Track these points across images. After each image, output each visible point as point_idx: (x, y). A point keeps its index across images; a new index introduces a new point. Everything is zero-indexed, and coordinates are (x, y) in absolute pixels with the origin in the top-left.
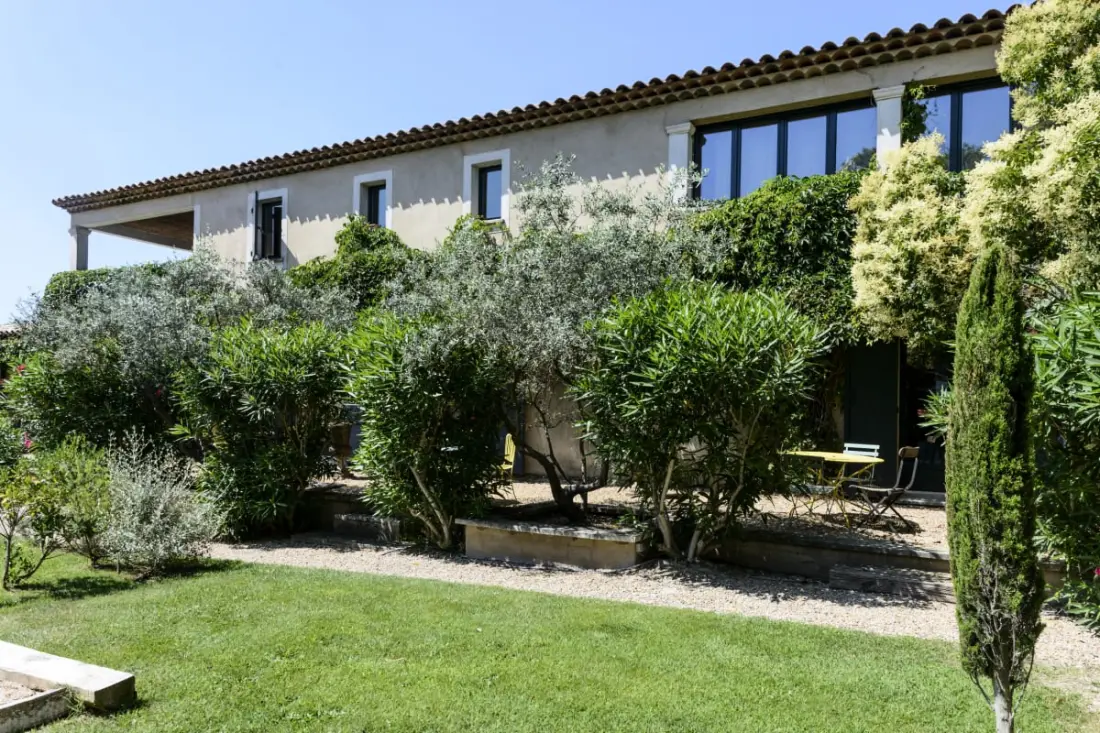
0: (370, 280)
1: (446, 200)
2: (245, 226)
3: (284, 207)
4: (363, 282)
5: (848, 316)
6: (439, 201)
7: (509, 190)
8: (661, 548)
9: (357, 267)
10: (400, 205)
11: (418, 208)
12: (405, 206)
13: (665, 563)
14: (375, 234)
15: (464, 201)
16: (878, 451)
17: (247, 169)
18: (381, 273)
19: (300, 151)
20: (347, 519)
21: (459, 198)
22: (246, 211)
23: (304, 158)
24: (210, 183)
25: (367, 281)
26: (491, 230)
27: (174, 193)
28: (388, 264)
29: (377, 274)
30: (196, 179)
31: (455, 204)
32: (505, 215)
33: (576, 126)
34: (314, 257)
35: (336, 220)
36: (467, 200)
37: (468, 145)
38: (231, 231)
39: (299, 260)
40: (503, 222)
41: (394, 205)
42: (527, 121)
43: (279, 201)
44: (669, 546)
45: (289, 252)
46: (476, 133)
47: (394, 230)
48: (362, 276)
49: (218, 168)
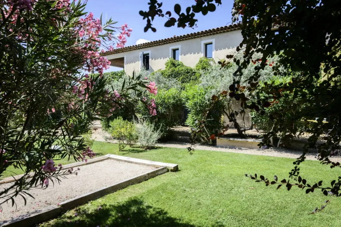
0: (176, 75)
1: (196, 53)
2: (139, 61)
3: (150, 55)
4: (174, 76)
5: (317, 83)
6: (194, 53)
7: (215, 50)
8: (270, 144)
9: (173, 72)
10: (183, 54)
11: (188, 55)
12: (184, 55)
13: (272, 148)
14: (176, 63)
15: (201, 53)
16: (326, 120)
17: (140, 46)
18: (180, 73)
19: (155, 41)
20: (181, 137)
21: (200, 52)
22: (139, 57)
23: (156, 43)
24: (129, 50)
25: (176, 76)
26: (210, 61)
27: (119, 53)
28: (181, 71)
29: (178, 73)
30: (125, 49)
31: (199, 54)
32: (213, 57)
33: (234, 32)
34: (159, 69)
35: (165, 59)
36: (202, 53)
37: (202, 38)
38: (135, 62)
39: (154, 70)
40: (213, 59)
41: (181, 55)
42: (220, 31)
43: (148, 54)
44: (272, 144)
45: (151, 68)
46: (205, 35)
47: (181, 61)
48: (174, 74)
49: (132, 46)
